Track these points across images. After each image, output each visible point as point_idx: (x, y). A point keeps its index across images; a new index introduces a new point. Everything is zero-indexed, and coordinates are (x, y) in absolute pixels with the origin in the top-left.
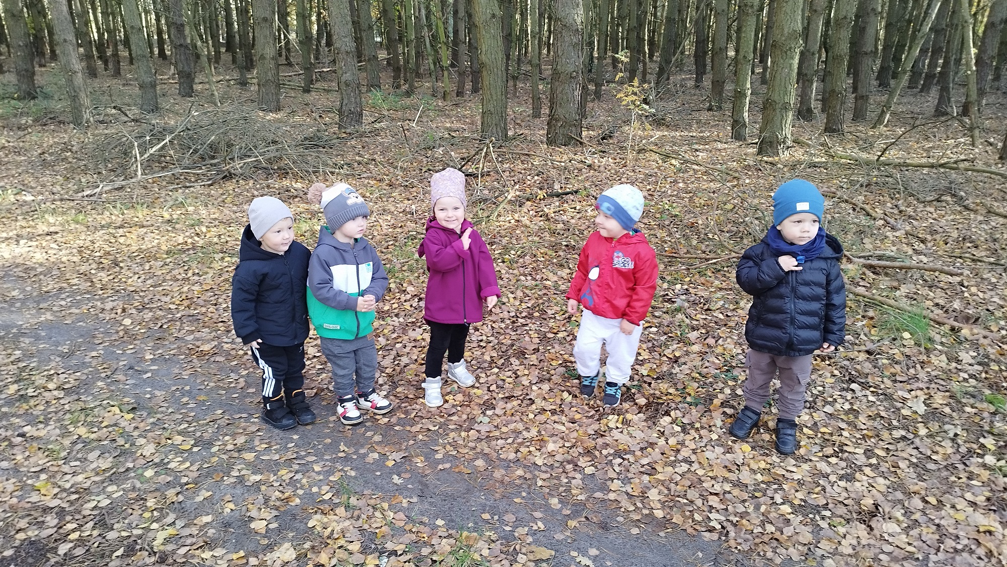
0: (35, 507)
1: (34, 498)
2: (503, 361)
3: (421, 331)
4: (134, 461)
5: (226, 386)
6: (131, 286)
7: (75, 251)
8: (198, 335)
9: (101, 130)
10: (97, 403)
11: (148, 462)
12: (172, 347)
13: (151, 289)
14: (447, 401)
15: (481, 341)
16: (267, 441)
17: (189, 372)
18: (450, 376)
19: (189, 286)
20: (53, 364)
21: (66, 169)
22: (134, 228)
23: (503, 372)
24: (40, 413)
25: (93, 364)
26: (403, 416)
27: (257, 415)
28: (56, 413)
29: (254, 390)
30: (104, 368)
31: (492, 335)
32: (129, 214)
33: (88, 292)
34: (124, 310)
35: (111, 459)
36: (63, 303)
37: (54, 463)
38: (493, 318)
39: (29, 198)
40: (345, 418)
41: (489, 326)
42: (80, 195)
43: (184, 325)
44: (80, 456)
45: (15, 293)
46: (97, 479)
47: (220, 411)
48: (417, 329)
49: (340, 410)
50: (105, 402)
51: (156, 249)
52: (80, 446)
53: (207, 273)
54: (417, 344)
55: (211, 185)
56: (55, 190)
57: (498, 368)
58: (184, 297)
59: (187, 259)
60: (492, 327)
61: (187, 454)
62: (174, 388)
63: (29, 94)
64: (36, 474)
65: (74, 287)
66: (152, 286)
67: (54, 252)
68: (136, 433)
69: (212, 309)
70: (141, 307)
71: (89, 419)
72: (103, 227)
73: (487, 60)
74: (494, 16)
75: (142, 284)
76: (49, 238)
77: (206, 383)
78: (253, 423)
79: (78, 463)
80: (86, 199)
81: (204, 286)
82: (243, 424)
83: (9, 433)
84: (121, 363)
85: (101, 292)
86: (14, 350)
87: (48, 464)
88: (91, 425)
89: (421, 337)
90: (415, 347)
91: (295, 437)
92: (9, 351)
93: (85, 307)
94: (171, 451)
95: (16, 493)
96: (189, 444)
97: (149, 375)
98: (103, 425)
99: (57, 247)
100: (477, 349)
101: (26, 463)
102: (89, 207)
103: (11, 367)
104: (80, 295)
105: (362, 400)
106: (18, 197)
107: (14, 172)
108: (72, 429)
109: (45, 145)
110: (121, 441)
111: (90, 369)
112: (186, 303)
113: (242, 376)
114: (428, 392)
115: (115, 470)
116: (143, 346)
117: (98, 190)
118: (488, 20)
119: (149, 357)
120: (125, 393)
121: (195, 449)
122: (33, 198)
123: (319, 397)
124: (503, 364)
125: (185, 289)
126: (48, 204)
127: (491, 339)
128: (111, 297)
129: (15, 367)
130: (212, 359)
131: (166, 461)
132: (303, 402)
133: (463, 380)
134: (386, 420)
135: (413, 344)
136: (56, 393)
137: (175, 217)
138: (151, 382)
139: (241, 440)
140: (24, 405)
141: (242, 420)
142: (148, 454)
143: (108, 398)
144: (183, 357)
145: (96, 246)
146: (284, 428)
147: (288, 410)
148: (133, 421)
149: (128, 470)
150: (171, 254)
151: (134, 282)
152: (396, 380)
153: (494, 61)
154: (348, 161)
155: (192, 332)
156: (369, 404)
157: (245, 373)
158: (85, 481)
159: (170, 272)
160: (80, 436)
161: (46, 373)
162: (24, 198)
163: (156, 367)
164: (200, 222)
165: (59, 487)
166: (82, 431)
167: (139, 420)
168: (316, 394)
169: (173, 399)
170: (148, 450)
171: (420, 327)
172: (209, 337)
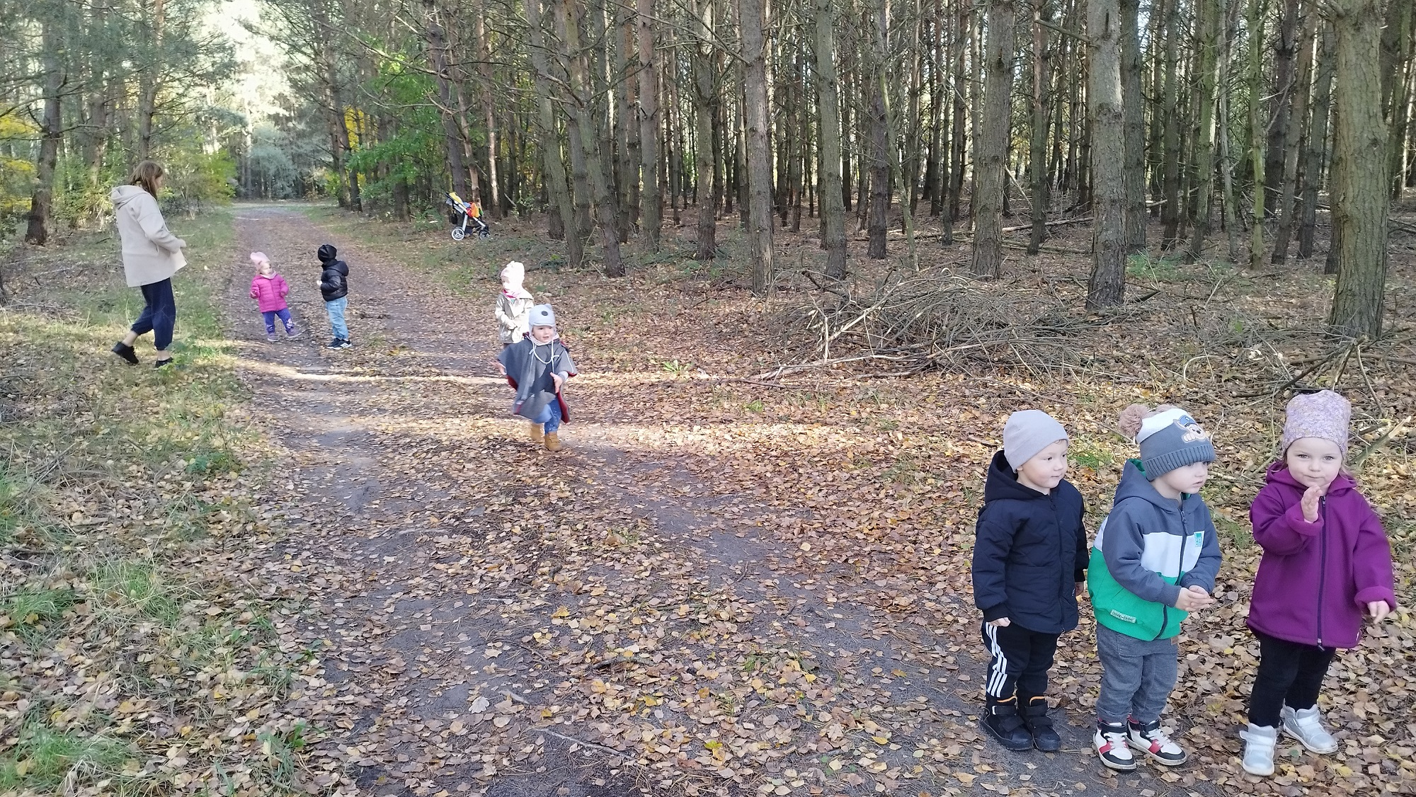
0: (706, 771)
1: (705, 759)
2: (1392, 726)
3: (1231, 640)
4: (817, 742)
5: (930, 662)
6: (810, 499)
7: (749, 446)
8: (892, 581)
9: (782, 299)
10: (774, 650)
11: (834, 749)
12: (860, 591)
13: (834, 507)
14: (1283, 773)
15: (1347, 680)
16: (990, 761)
17: (881, 631)
18: (1288, 730)
19: (880, 511)
20: (725, 587)
21: (741, 344)
22: (815, 425)
23: (1393, 746)
24: (711, 647)
25: (768, 596)
26: (1203, 777)
27: (974, 718)
28: (728, 651)
29: (967, 678)
30: (780, 604)
31: (1368, 674)
32: (810, 406)
33: (762, 501)
34: (802, 531)
35: (789, 731)
36: (735, 509)
37: (727, 719)
38: (1370, 644)
39: (704, 376)
40: (1107, 755)
41: (1362, 658)
42: (757, 377)
43: (874, 564)
44: (754, 716)
45: (686, 489)
46: (775, 754)
47: (923, 699)
48: (1225, 637)
49: (1099, 741)
50: (782, 651)
51: (841, 455)
52: (754, 703)
53: (903, 497)
54: (1225, 661)
55: (908, 376)
56: (729, 369)
57: (1383, 736)
58: (874, 525)
59: (879, 474)
60: (1366, 659)
61: (882, 751)
62: (863, 650)
63: (708, 253)
64: (707, 727)
65: (748, 492)
66: (835, 504)
67: (727, 444)
68: (818, 703)
69: (910, 547)
70: (822, 530)
71: (765, 669)
72: (780, 419)
73: (1355, 212)
74: (1375, 142)
75: (823, 499)
76: (722, 426)
77: (903, 653)
78: (970, 728)
79: (751, 726)
80: (763, 383)
81: (900, 514)
82: (955, 727)
83: (680, 666)
84: (800, 602)
85: (776, 503)
86: (685, 560)
87: (721, 718)
88: (766, 677)
89: (1231, 651)
90: (1222, 665)
91: (1031, 766)
92: (681, 561)
93: (759, 519)
94: (862, 741)
95: (685, 746)
96: (884, 737)
97: (832, 624)
98: (782, 681)
99: (731, 439)
100: (1337, 692)
101: (696, 710)
102: (766, 393)
103: (682, 582)
104: (754, 503)
105: (1136, 735)
106: (693, 375)
107: (689, 344)
108: (745, 678)
109: (721, 314)
110: (802, 710)
111: (765, 602)
112: (877, 533)
113: (951, 654)
114: (1249, 748)
115: (794, 748)
116: (824, 583)
117: (777, 373)
118: (1363, 148)
119: (832, 599)
120: (804, 644)
121: (893, 747)
122: (707, 376)
123: (1062, 712)
124: (1392, 731)
125: (876, 514)
126: (723, 385)
127: (1365, 680)
128: (788, 510)
129: (686, 582)
130: (911, 620)
131: (856, 753)
132: (1043, 715)
133: (1312, 739)
134: (1175, 777)
135: (1216, 660)
136: (729, 625)
137: (864, 415)
138: (834, 634)
139: (954, 750)
140: (696, 633)
141: (953, 719)
142: (834, 738)
143: (785, 646)
144: (873, 608)
145: (773, 442)
146: (1014, 748)
147: (1022, 722)
148: (815, 685)
149: (810, 752)
150: (860, 465)
151: (814, 496)
152: (1189, 712)
153: (1368, 212)
154: (1100, 355)
155: (884, 576)
156: (1149, 744)
157: (954, 649)
158: (760, 752)
159: (858, 488)
160: (755, 690)
161: (718, 596)
162: (699, 375)
163: (840, 616)
164: (895, 427)
165: (732, 752)
166: (758, 683)
167: (823, 686)
168: (1059, 705)
169: (862, 665)
170: (836, 731)
171: (1229, 634)
172: (905, 587)
